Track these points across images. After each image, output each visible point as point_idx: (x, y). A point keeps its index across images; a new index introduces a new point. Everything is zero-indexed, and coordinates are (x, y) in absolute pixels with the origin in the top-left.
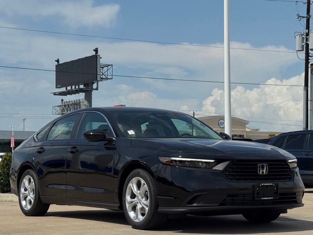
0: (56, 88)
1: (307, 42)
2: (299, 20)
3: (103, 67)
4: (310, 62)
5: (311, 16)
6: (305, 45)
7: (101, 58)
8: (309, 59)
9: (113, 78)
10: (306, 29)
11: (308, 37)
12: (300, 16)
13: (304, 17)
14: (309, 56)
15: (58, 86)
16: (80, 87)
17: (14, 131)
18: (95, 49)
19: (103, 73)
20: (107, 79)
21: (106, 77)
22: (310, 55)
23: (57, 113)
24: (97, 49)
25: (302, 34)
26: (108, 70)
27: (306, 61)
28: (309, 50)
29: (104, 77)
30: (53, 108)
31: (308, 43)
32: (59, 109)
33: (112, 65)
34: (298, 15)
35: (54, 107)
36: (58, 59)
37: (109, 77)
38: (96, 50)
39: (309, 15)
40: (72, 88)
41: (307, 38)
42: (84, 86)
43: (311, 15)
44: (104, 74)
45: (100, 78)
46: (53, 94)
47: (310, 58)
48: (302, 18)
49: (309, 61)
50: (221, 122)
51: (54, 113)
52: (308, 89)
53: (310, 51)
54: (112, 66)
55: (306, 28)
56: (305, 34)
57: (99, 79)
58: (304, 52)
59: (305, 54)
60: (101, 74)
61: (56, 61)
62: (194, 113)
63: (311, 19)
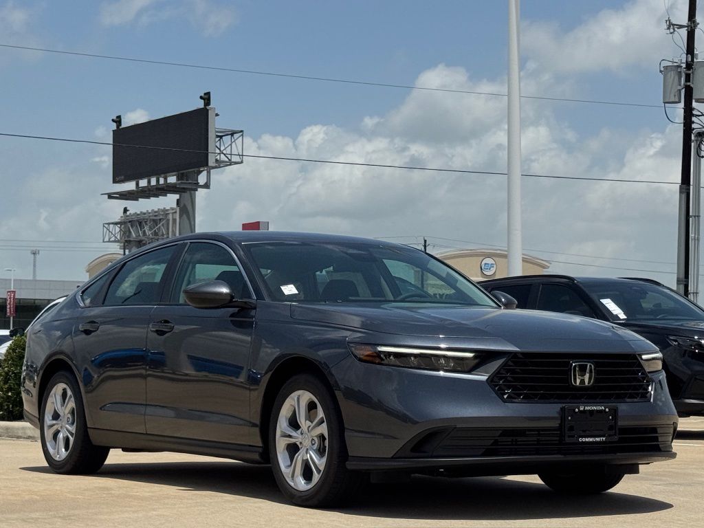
0: (115, 182)
1: (688, 84)
2: (671, 33)
3: (221, 137)
4: (694, 129)
5: (698, 24)
6: (684, 90)
7: (217, 115)
8: (693, 122)
9: (244, 161)
10: (687, 55)
11: (690, 72)
12: (674, 25)
13: (681, 27)
14: (693, 115)
15: (117, 179)
16: (168, 182)
17: (14, 280)
18: (203, 95)
19: (222, 149)
20: (231, 163)
21: (227, 160)
22: (694, 112)
23: (113, 239)
24: (208, 94)
25: (675, 64)
26: (232, 143)
27: (684, 126)
28: (694, 101)
29: (223, 158)
30: (105, 229)
31: (692, 86)
32: (118, 229)
33: (242, 131)
34: (669, 20)
35: (106, 226)
36: (119, 117)
37: (235, 159)
38: (207, 98)
39: (694, 22)
40: (149, 182)
41: (690, 74)
42: (178, 179)
43: (698, 22)
44: (224, 152)
45: (214, 161)
46: (106, 196)
47: (694, 119)
48: (678, 28)
49: (694, 126)
50: (485, 264)
51: (107, 239)
52: (689, 189)
53: (694, 104)
54: (241, 133)
55: (687, 51)
56: (684, 66)
57: (211, 162)
58: (682, 105)
59: (683, 110)
60: (218, 151)
61: (113, 120)
62: (425, 241)
63: (697, 31)
